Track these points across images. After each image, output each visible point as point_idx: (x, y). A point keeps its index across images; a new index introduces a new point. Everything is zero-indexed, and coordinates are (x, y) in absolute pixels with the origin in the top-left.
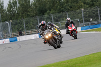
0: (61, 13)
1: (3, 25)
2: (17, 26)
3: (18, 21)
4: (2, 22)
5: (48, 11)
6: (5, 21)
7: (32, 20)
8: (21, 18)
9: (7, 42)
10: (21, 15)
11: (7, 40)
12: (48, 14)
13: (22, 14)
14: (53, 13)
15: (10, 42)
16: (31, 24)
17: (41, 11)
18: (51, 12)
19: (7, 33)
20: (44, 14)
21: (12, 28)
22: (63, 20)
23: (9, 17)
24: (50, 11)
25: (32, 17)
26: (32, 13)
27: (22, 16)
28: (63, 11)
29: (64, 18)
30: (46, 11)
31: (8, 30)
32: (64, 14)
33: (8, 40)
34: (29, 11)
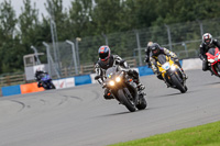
0: (188, 22)
1: (60, 48)
2: (90, 50)
3: (95, 39)
4: (60, 40)
5: (160, 19)
6: (64, 39)
7: (123, 36)
8: (99, 33)
9: (69, 86)
10: (99, 25)
11: (70, 81)
12: (159, 25)
13: (103, 23)
14: (170, 23)
15: (77, 84)
16: (122, 47)
17: (145, 18)
18: (167, 20)
19: (68, 65)
20: (150, 25)
21: (80, 55)
22: (192, 37)
23: (75, 31)
24: (164, 17)
25: (125, 30)
26: (124, 23)
27: (103, 29)
28: (192, 19)
29: (195, 35)
30: (155, 18)
31: (71, 58)
32: (194, 24)
33: (72, 80)
34: (117, 19)
